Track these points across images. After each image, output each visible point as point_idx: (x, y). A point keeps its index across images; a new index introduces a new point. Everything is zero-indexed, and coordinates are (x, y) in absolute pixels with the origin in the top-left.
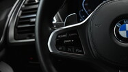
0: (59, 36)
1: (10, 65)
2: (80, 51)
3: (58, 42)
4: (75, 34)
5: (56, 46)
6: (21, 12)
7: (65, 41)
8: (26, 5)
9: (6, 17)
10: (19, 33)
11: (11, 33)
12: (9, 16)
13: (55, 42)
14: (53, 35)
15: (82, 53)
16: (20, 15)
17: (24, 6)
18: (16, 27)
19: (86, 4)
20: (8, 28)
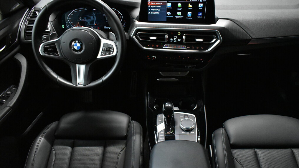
0: (45, 47)
1: (23, 55)
2: (57, 54)
3: (45, 50)
4: (54, 45)
5: (44, 51)
6: (28, 22)
7: (48, 49)
8: (31, 17)
9: (18, 25)
10: (27, 36)
11: (23, 34)
12: (20, 24)
13: (43, 49)
14: (42, 45)
15: (58, 55)
16: (27, 24)
17: (29, 18)
18: (25, 32)
19: (70, 19)
20: (20, 32)
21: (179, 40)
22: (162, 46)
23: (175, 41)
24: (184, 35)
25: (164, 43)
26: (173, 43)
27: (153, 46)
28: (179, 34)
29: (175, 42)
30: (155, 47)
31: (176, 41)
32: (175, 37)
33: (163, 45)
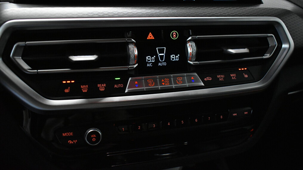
21: (174, 58)
22: (121, 86)
23: (162, 64)
24: (190, 38)
25: (125, 76)
26: (156, 70)
27: (85, 91)
28: (174, 35)
29: (163, 66)
30: (94, 93)
31: (165, 64)
32: (161, 51)
33: (124, 82)
